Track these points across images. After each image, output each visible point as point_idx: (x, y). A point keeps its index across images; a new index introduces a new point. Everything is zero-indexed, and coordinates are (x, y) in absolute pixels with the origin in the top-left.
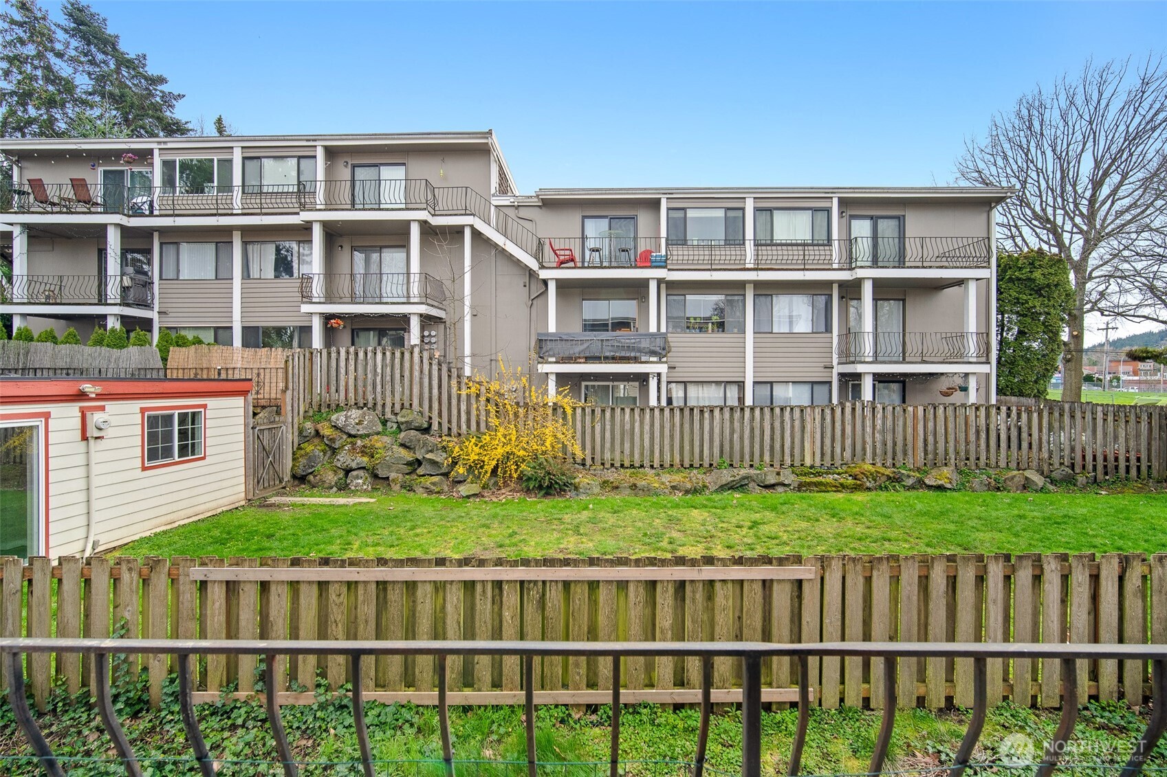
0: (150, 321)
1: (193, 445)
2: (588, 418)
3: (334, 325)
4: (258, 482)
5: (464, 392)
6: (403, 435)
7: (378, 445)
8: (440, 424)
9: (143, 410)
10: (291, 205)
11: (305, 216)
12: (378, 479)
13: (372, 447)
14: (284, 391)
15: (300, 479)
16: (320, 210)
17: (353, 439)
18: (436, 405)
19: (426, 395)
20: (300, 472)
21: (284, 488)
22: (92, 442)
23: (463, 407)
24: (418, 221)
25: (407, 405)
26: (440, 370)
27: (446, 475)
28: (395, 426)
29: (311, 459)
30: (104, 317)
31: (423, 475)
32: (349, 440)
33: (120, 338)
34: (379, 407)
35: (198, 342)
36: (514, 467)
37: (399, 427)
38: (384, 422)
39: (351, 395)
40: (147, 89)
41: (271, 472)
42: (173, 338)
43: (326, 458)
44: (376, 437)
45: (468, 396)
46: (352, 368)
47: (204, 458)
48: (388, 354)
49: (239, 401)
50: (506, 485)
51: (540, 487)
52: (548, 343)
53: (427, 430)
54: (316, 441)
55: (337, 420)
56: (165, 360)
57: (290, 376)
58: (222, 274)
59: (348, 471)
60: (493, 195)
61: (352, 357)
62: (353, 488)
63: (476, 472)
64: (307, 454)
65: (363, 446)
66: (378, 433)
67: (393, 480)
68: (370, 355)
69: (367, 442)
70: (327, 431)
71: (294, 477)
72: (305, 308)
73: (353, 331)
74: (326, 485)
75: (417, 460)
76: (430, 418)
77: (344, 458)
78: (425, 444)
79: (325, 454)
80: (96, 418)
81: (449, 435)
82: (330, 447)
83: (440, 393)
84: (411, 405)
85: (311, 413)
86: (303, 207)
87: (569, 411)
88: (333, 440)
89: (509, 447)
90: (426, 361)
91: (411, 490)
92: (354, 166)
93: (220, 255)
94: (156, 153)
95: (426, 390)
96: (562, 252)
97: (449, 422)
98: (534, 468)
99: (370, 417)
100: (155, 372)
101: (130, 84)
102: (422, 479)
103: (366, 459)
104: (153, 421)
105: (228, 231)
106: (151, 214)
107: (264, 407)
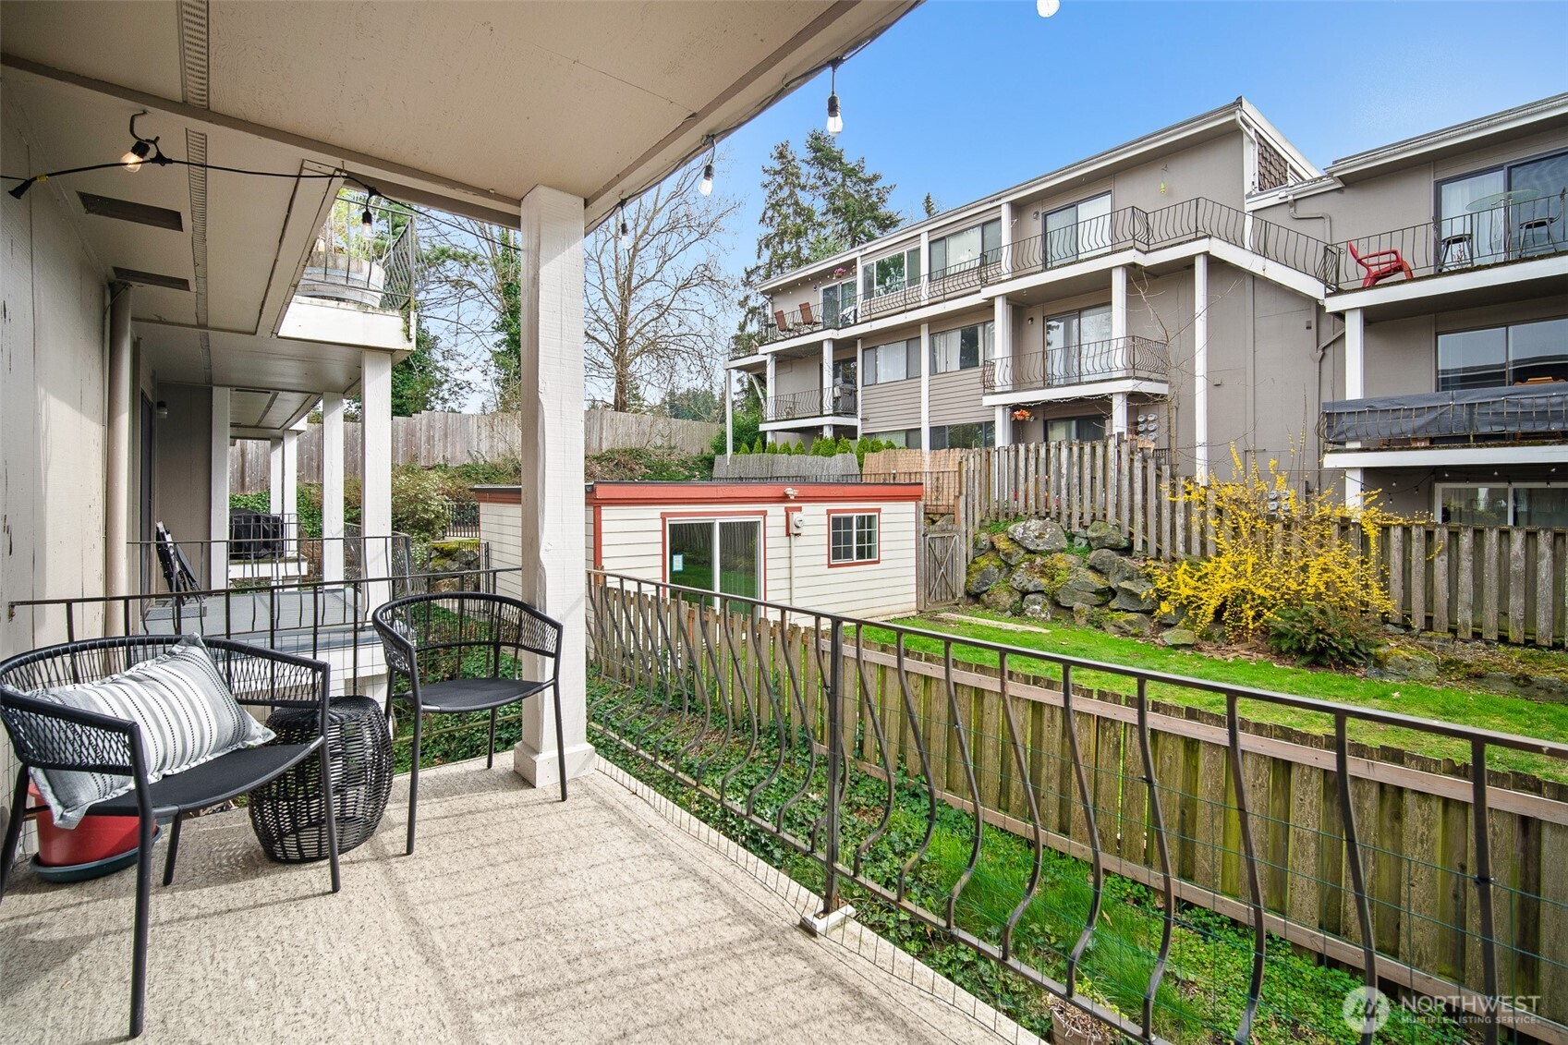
0: (855, 428)
1: (869, 548)
2: (1417, 548)
3: (1019, 418)
4: (930, 594)
5: (1181, 499)
6: (1093, 554)
7: (1061, 565)
8: (1144, 542)
9: (829, 512)
10: (973, 284)
11: (987, 292)
12: (1060, 608)
13: (1054, 566)
14: (957, 498)
15: (974, 597)
16: (1007, 280)
17: (1033, 556)
18: (1139, 517)
19: (1125, 503)
20: (973, 589)
21: (957, 604)
22: (793, 537)
23: (1180, 521)
24: (1123, 266)
25: (1099, 515)
26: (1144, 468)
27: (1149, 613)
28: (1084, 543)
29: (985, 575)
30: (821, 428)
31: (1117, 610)
32: (1027, 556)
33: (830, 447)
34: (1064, 518)
35: (891, 446)
36: (1252, 613)
37: (1089, 544)
38: (1071, 537)
39: (1032, 502)
40: (866, 191)
41: (944, 585)
42: (872, 444)
43: (1002, 575)
44: (1059, 555)
45: (1188, 506)
46: (1032, 469)
47: (878, 562)
48: (1075, 449)
49: (910, 507)
50: (1240, 639)
51: (1301, 651)
52: (1344, 418)
53: (1128, 551)
54: (991, 555)
55: (1015, 531)
56: (861, 465)
57: (964, 479)
58: (912, 374)
59: (1025, 593)
60: (1249, 196)
61: (1032, 455)
62: (1029, 614)
63: (1191, 613)
64: (981, 569)
65: (1043, 565)
66: (1062, 551)
67: (1078, 612)
68: (1052, 451)
69: (1047, 560)
70: (1003, 545)
71: (968, 593)
72: (988, 400)
73: (1046, 423)
74: (1000, 608)
75: (1110, 588)
76: (1131, 534)
77: (1021, 578)
78: (1120, 569)
79: (1000, 571)
80: (796, 516)
81: (1158, 559)
82: (1006, 563)
83: (1145, 500)
84: (1105, 516)
85: (987, 523)
86: (985, 283)
87: (1373, 533)
88: (1008, 555)
89: (1243, 581)
90: (1125, 457)
91: (1100, 627)
92: (1045, 216)
93: (910, 353)
94: (859, 261)
95: (1126, 496)
96: (1374, 260)
97: (1159, 540)
98: (1292, 618)
99: (1052, 529)
100: (854, 478)
101: (852, 191)
102: (1115, 615)
103: (1044, 581)
104: (836, 523)
105: (914, 326)
106: (856, 324)
107: (942, 515)
